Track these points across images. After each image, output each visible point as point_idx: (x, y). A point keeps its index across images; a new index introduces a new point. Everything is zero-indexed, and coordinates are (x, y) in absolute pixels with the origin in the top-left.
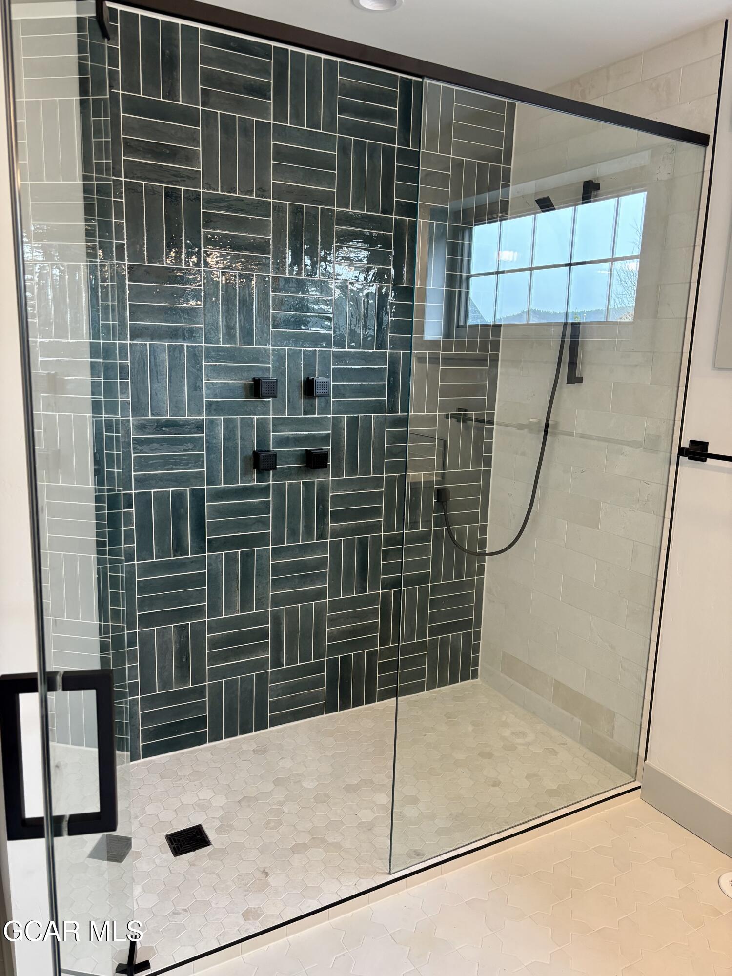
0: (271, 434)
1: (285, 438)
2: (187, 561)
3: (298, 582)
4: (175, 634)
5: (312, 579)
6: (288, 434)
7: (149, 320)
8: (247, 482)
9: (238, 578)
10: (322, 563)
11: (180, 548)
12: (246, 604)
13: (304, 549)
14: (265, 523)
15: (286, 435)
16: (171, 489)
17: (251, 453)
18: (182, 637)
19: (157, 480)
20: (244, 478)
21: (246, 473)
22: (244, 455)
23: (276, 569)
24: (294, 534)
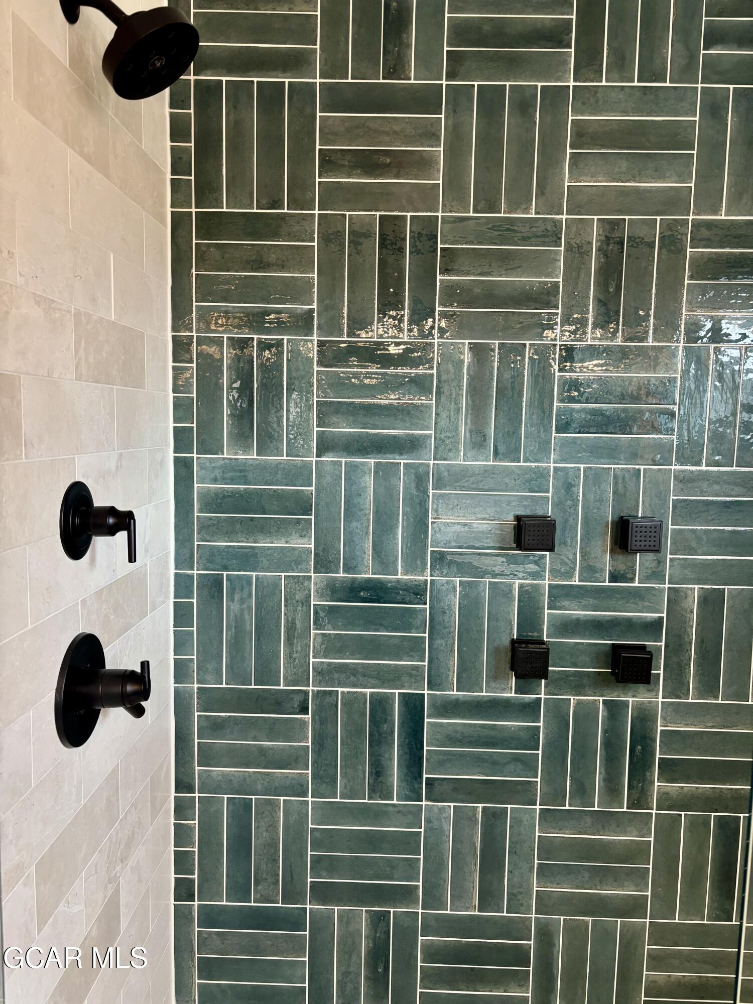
0: (546, 611)
1: (572, 621)
2: (391, 809)
3: (590, 878)
4: (366, 925)
5: (616, 877)
6: (579, 614)
7: (347, 425)
8: (498, 691)
9: (475, 851)
10: (638, 852)
11: (379, 786)
12: (488, 898)
13: (604, 820)
14: (529, 765)
15: (574, 614)
16: (369, 691)
17: (506, 642)
18: (378, 931)
19: (348, 673)
20: (493, 684)
21: (495, 676)
22: (495, 645)
23: (548, 849)
24: (582, 791)
